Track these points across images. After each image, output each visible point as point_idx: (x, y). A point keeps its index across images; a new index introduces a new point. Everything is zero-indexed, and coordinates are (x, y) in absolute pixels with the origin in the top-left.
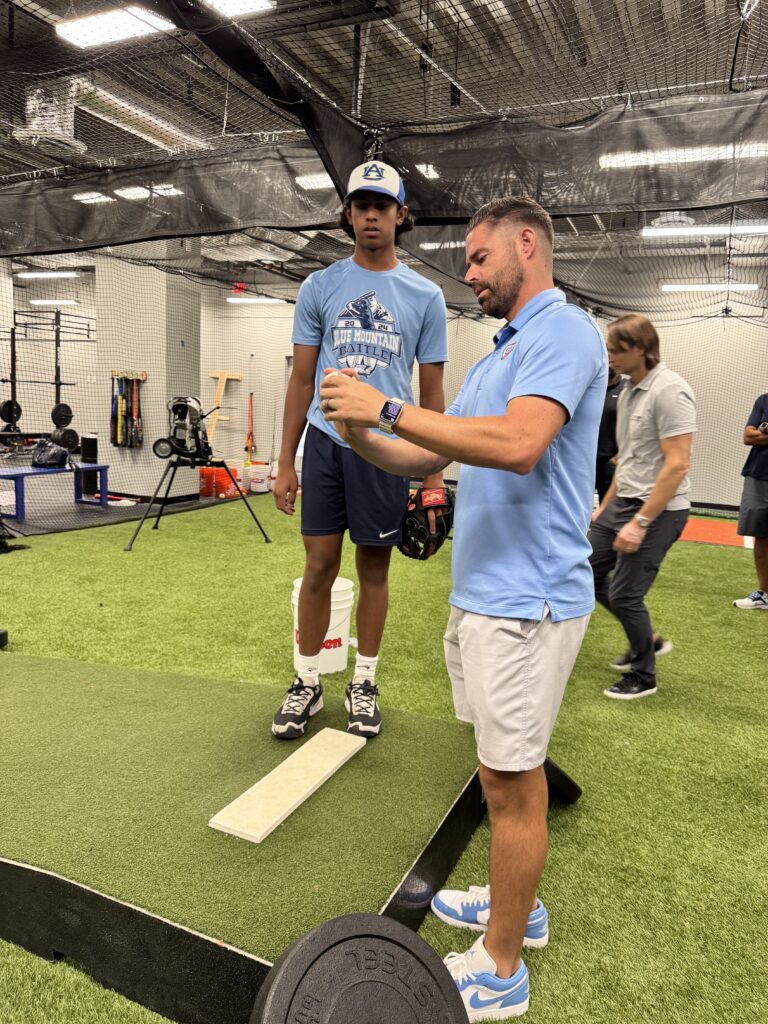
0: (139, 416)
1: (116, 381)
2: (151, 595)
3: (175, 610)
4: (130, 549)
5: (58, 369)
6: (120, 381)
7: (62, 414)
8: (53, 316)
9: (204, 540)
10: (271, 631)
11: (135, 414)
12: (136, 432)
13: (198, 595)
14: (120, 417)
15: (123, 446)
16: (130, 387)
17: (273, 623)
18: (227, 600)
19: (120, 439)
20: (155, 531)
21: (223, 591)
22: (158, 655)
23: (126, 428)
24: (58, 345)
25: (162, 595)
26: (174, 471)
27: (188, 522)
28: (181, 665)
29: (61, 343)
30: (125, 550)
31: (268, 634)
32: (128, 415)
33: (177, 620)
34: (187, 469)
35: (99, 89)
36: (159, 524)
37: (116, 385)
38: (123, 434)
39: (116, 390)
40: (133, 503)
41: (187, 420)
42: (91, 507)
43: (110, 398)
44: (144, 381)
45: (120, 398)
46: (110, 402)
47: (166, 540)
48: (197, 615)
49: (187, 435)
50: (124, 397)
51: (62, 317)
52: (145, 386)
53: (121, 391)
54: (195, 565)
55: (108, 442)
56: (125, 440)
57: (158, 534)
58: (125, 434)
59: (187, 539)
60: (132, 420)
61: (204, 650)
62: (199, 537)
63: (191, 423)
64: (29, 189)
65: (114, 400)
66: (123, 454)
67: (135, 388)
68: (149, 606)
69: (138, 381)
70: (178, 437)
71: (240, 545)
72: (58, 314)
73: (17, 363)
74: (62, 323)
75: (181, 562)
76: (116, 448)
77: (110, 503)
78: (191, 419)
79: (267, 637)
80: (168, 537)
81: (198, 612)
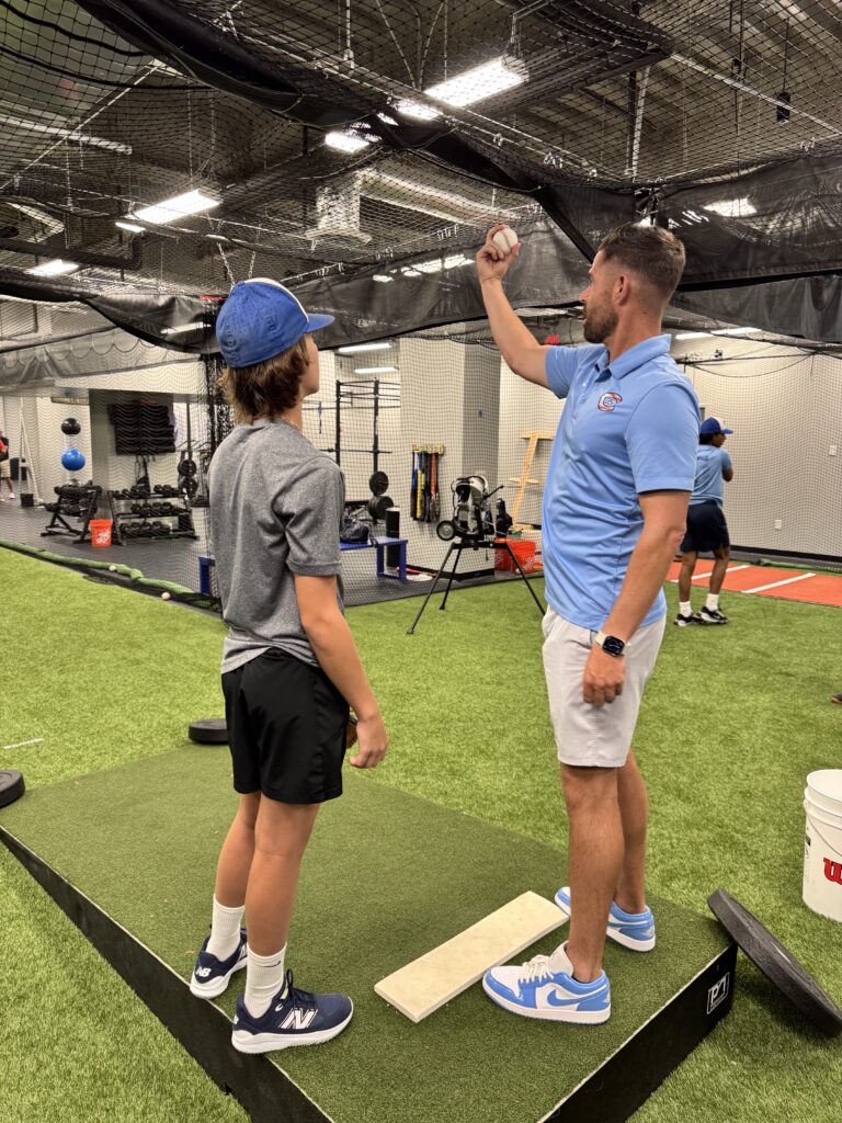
0: (437, 490)
1: (416, 456)
2: (417, 689)
3: (436, 708)
4: (412, 633)
5: (376, 438)
6: (420, 455)
7: (379, 482)
8: (372, 385)
9: (486, 625)
10: (527, 745)
11: (433, 488)
12: (434, 506)
13: (463, 692)
14: (419, 491)
15: (421, 520)
16: (429, 461)
17: (530, 734)
18: (490, 701)
19: (418, 515)
20: (442, 612)
21: (489, 688)
22: (406, 760)
23: (424, 502)
24: (376, 414)
25: (428, 689)
26: (459, 553)
27: (476, 602)
28: (425, 774)
29: (380, 411)
30: (408, 633)
31: (522, 747)
32: (427, 490)
33: (435, 720)
34: (471, 550)
35: (384, 175)
36: (446, 604)
37: (417, 460)
38: (422, 508)
39: (417, 464)
40: (430, 578)
41: (470, 502)
42: (391, 581)
43: (411, 472)
44: (442, 455)
45: (419, 472)
46: (411, 476)
47: (450, 622)
48: (456, 716)
49: (469, 517)
50: (423, 471)
51: (380, 386)
52: (444, 459)
53: (420, 466)
54: (470, 655)
55: (409, 515)
56: (424, 514)
57: (443, 616)
58: (424, 510)
59: (470, 622)
60: (430, 495)
61: (452, 759)
62: (482, 621)
63: (474, 504)
64: (318, 286)
65: (415, 474)
66: (422, 528)
67: (434, 462)
68: (413, 701)
69: (437, 455)
70: (460, 519)
71: (521, 633)
72: (377, 383)
73: (342, 434)
74: (381, 392)
75: (456, 651)
76: (415, 522)
77: (409, 577)
78: (474, 500)
79: (519, 751)
80: (453, 619)
81: (458, 712)
